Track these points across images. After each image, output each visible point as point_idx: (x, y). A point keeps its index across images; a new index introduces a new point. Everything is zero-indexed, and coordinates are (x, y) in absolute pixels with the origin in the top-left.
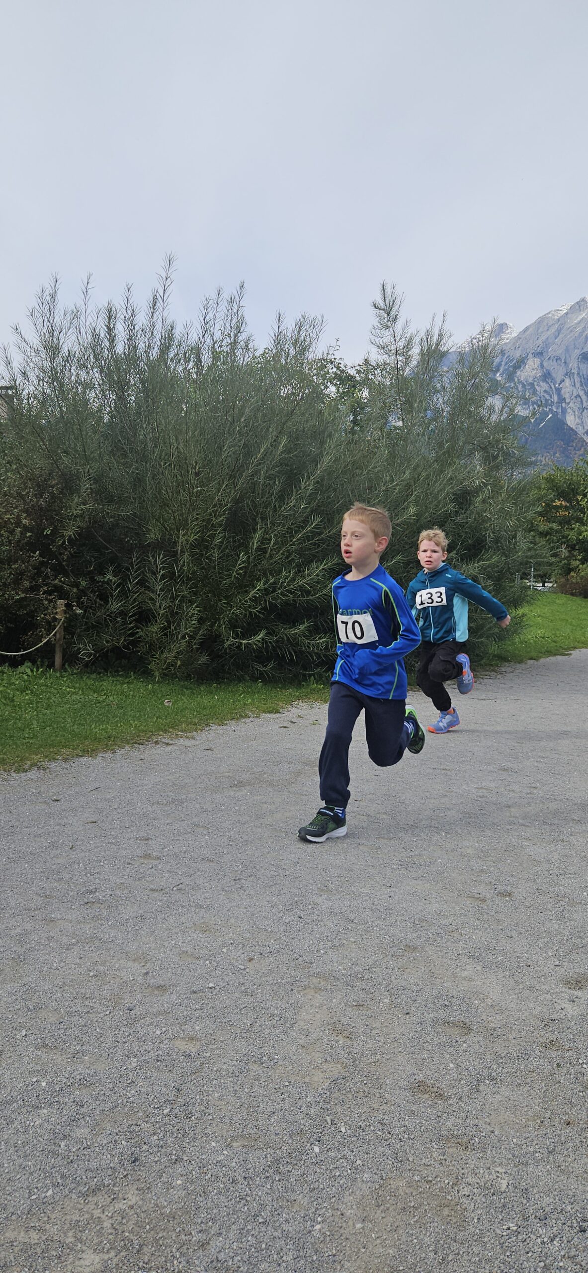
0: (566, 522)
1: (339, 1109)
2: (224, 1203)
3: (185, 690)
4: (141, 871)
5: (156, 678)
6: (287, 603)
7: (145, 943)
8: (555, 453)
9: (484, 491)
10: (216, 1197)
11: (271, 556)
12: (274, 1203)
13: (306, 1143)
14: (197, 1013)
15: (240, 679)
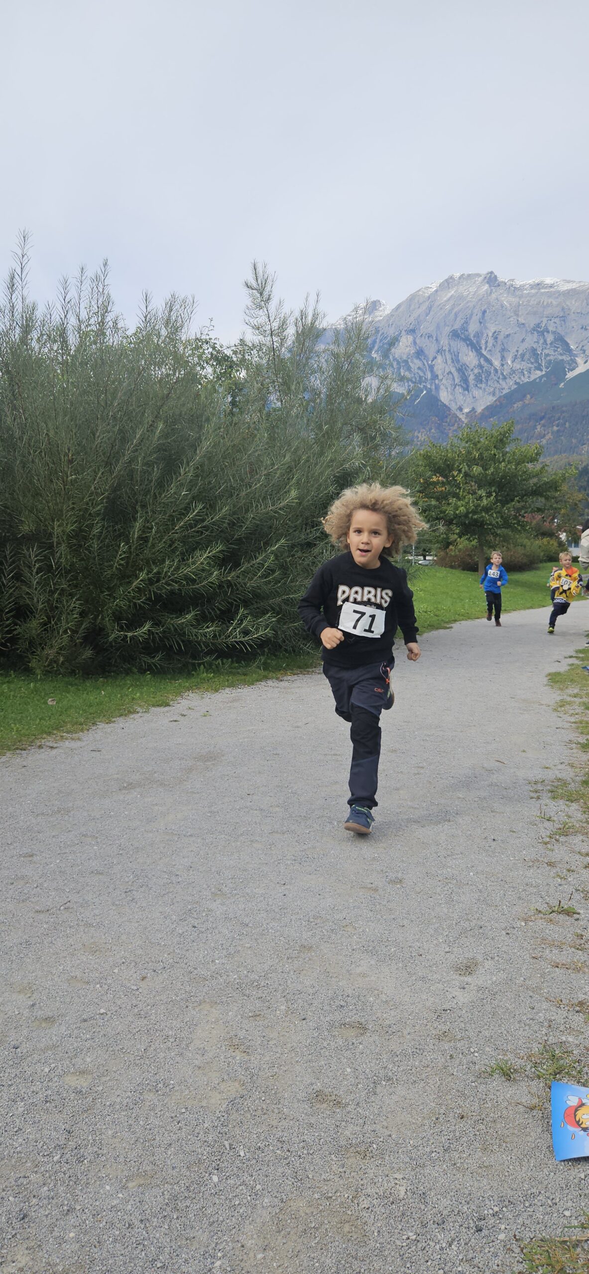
0: (442, 497)
1: (238, 1131)
2: (120, 1251)
3: (70, 687)
4: (26, 891)
5: (38, 675)
6: (172, 592)
7: (31, 971)
8: (430, 429)
9: (364, 472)
10: (112, 1246)
11: (153, 545)
12: (173, 1244)
13: (204, 1174)
14: (88, 1044)
15: (128, 672)
